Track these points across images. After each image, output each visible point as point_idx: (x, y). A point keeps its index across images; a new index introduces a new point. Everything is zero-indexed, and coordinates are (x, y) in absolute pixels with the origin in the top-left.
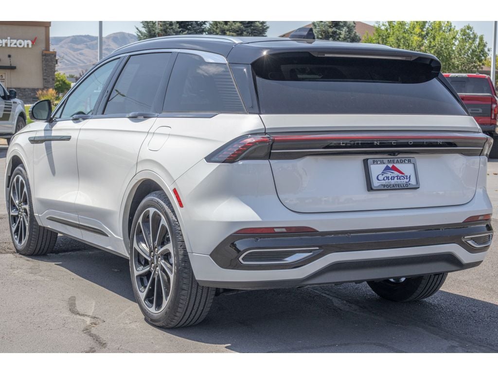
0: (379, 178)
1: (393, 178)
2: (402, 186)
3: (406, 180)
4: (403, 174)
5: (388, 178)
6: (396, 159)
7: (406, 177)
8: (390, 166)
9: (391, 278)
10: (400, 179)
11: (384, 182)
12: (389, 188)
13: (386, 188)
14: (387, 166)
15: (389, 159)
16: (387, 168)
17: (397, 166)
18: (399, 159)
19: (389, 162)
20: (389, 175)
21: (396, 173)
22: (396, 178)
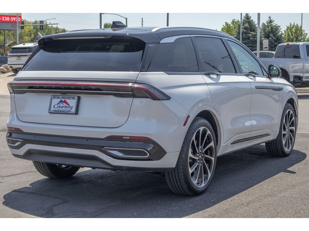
0: (55, 107)
1: (62, 107)
2: (65, 112)
3: (69, 109)
4: (69, 105)
5: (60, 107)
6: (67, 97)
7: (70, 107)
8: (63, 100)
9: (57, 163)
10: (66, 108)
11: (57, 109)
12: (58, 112)
13: (56, 112)
14: (61, 100)
15: (63, 96)
16: (61, 101)
17: (66, 100)
18: (68, 97)
19: (63, 98)
20: (61, 105)
21: (65, 104)
22: (64, 107)
